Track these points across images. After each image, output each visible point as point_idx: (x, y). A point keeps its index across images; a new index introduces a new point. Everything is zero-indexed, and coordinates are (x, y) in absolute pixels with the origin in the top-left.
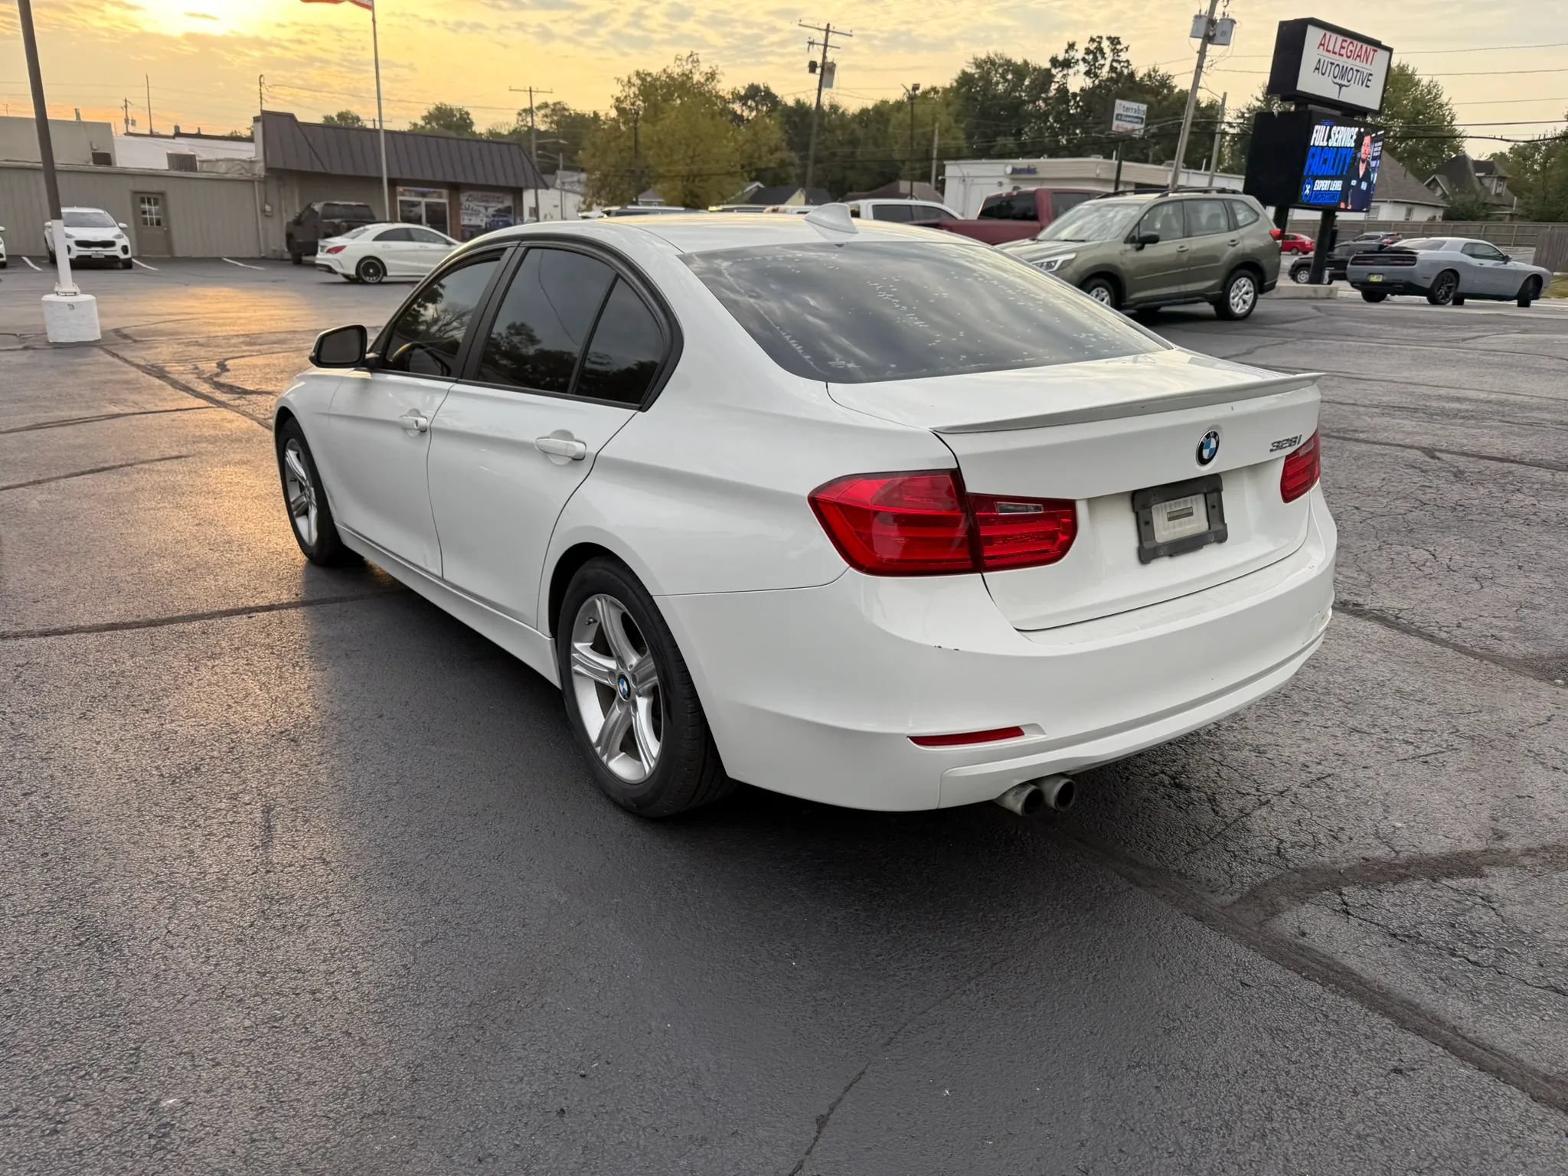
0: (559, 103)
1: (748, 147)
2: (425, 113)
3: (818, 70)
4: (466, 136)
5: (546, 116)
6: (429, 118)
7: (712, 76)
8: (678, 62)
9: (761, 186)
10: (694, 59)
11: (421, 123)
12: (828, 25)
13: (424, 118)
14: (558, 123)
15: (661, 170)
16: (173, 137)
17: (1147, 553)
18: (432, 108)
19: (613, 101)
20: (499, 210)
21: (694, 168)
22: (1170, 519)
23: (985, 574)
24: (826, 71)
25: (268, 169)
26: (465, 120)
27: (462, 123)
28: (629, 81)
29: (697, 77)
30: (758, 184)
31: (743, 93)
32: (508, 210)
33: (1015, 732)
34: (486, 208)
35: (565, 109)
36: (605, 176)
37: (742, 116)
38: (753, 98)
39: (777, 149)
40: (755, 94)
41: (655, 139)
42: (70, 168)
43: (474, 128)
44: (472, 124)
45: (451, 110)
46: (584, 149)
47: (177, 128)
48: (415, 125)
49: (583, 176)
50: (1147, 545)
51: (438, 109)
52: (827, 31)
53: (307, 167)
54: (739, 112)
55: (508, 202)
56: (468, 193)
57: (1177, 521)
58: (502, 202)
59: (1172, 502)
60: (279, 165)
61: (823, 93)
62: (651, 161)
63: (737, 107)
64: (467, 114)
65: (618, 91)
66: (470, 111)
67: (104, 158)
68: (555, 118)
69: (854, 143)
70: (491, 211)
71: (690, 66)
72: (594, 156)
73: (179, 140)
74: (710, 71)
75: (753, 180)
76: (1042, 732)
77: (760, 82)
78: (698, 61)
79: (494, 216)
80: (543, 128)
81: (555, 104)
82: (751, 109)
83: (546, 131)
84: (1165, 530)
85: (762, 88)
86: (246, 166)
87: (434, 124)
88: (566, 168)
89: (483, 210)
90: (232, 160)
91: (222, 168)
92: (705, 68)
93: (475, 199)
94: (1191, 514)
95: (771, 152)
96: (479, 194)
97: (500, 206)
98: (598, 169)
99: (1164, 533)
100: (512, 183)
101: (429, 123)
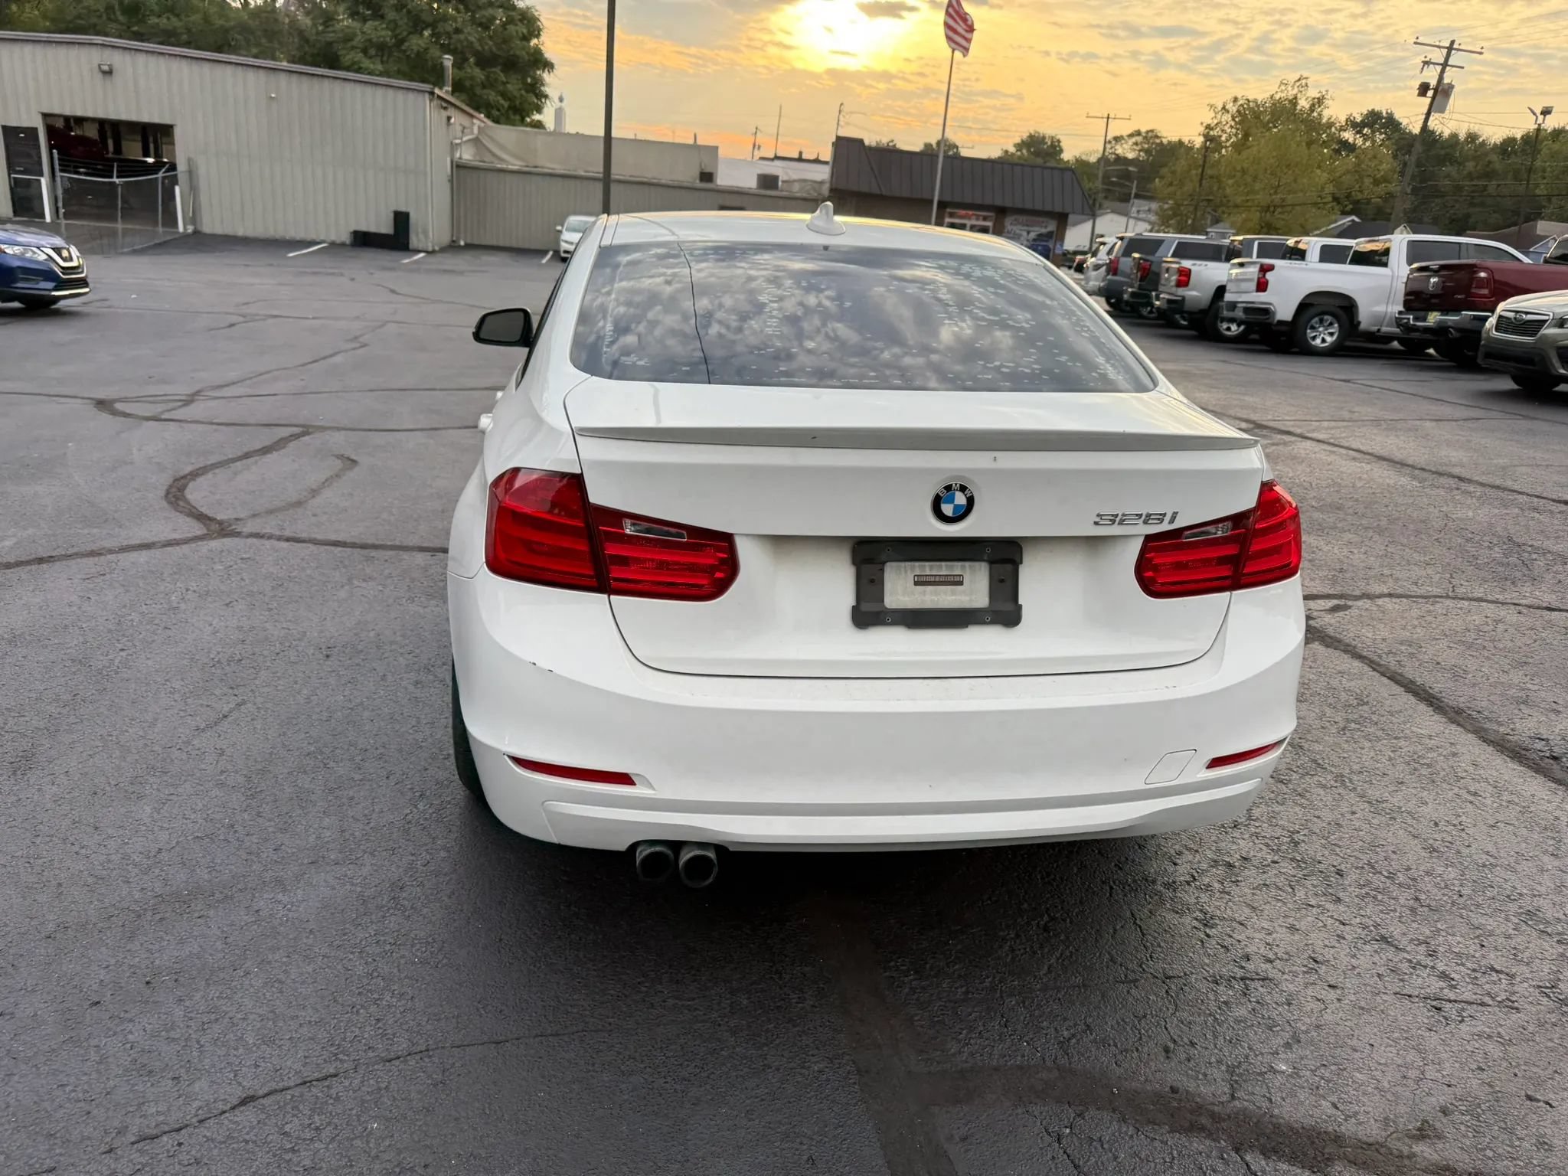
0: (1152, 131)
1: (1347, 179)
2: (1018, 140)
3: (1430, 93)
4: (1052, 164)
5: (1136, 144)
6: (1019, 146)
7: (1320, 101)
8: (1283, 87)
9: (1357, 220)
10: (1302, 83)
11: (1012, 150)
12: (1453, 42)
13: (1016, 145)
14: (1147, 152)
15: (1239, 200)
16: (772, 160)
17: (863, 617)
18: (1025, 136)
19: (1202, 129)
20: (1040, 235)
21: (1277, 198)
22: (916, 583)
23: (612, 597)
24: (1438, 94)
25: (832, 190)
26: (1055, 147)
27: (1052, 150)
28: (1224, 108)
29: (1303, 104)
30: (1354, 217)
31: (1359, 119)
32: (1050, 235)
33: (624, 779)
34: (1028, 233)
35: (1157, 137)
36: (1178, 205)
37: (1354, 144)
38: (1370, 125)
39: (1386, 180)
40: (1375, 121)
41: (1239, 168)
42: (676, 184)
43: (1062, 156)
44: (1061, 151)
45: (1044, 138)
46: (1162, 178)
47: (801, 153)
48: (1006, 152)
49: (1154, 206)
50: (866, 607)
51: (1031, 136)
52: (1450, 49)
53: (865, 189)
54: (1351, 140)
55: (1052, 226)
56: (1013, 218)
57: (930, 588)
58: (1046, 227)
59: (926, 564)
60: (842, 186)
61: (1431, 118)
62: (1228, 191)
63: (1348, 136)
64: (1059, 141)
65: (1208, 118)
66: (1061, 138)
67: (707, 177)
68: (1146, 146)
69: (1489, 174)
70: (1033, 235)
71: (1295, 91)
72: (1171, 184)
73: (777, 163)
74: (1318, 96)
75: (1345, 213)
76: (651, 787)
77: (1382, 106)
78: (1307, 85)
79: (1034, 240)
80: (1131, 156)
81: (1147, 132)
82: (1365, 138)
83: (1133, 160)
84: (903, 594)
85: (1384, 114)
86: (815, 185)
87: (1024, 151)
88: (1137, 196)
89: (1025, 234)
90: (805, 181)
91: (796, 187)
92: (1313, 93)
93: (1019, 223)
94: (961, 583)
95: (1376, 182)
96: (1022, 218)
97: (1044, 231)
98: (1170, 198)
99: (900, 598)
100: (1058, 209)
101: (1020, 150)
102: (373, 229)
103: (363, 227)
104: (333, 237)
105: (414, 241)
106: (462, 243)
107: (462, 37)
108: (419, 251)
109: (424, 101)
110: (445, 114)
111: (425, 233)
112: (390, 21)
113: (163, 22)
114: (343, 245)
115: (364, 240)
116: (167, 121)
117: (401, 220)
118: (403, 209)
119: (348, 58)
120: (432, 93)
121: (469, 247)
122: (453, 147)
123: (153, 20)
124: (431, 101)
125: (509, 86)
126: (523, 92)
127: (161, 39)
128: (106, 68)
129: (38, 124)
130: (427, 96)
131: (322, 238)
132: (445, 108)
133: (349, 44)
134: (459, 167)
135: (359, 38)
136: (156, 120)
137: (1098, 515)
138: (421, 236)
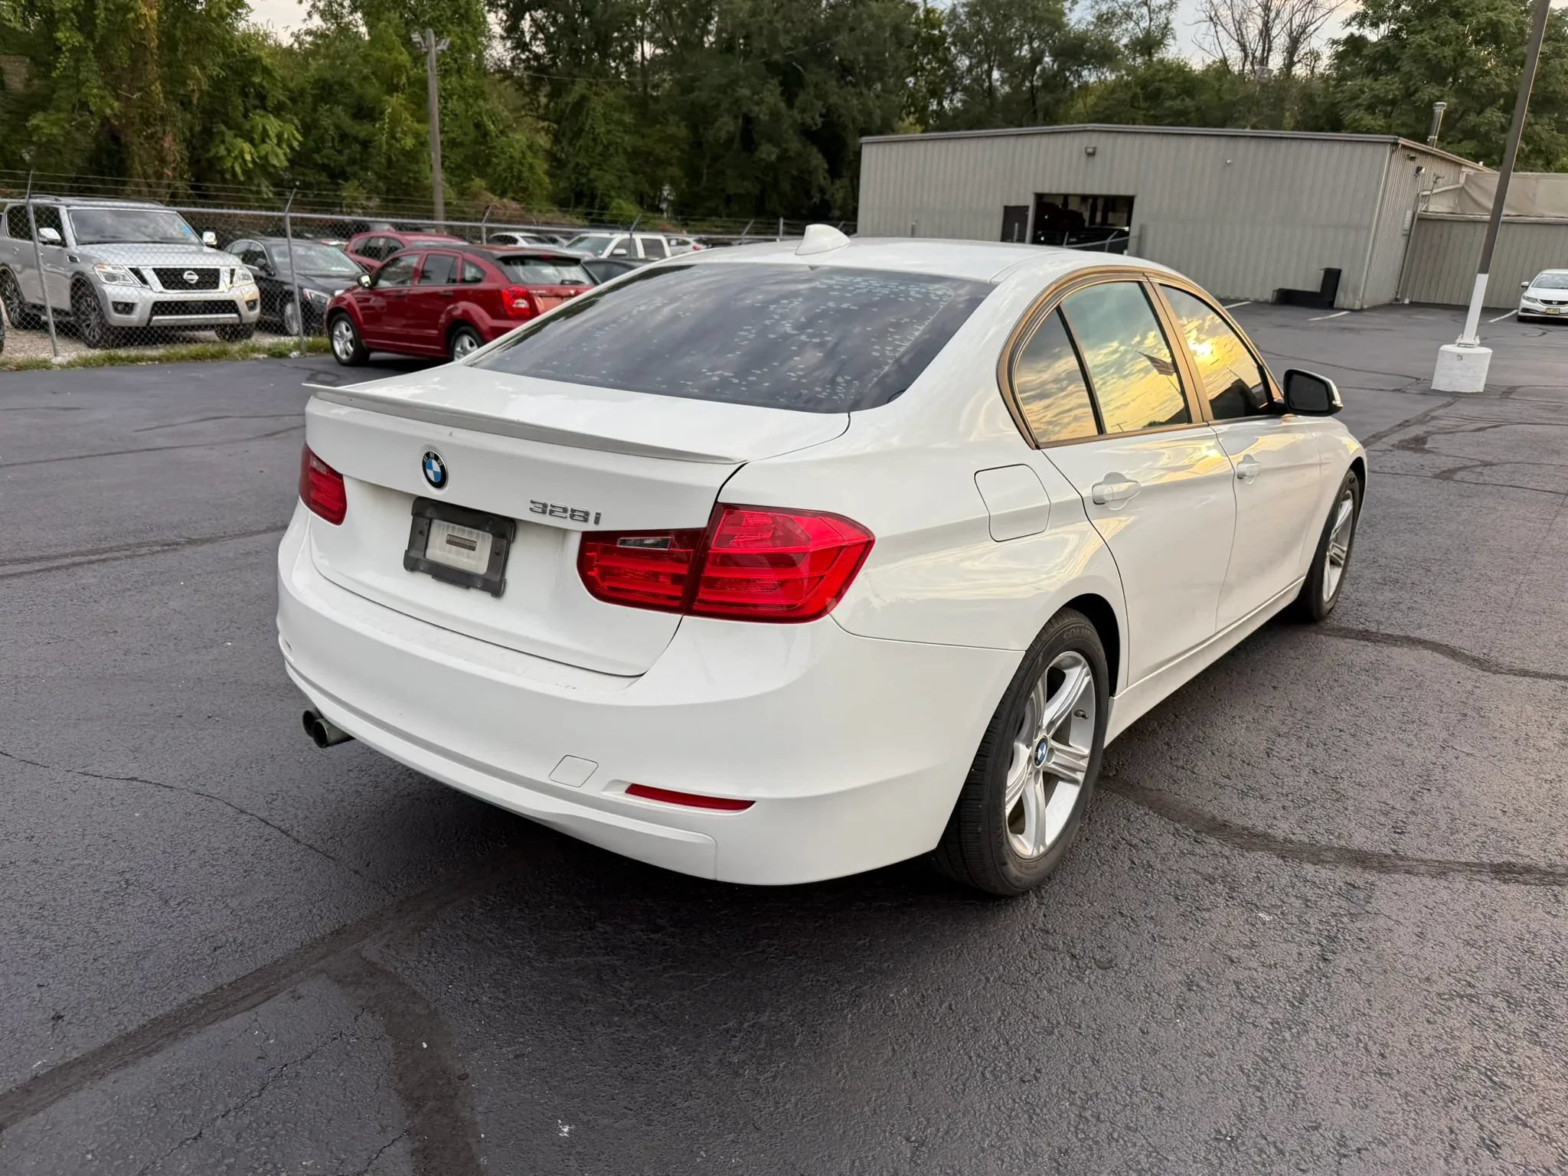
17: (412, 564)
22: (449, 542)
50: (413, 554)
57: (454, 548)
59: (457, 526)
84: (439, 550)
94: (473, 549)
99: (438, 552)
102: (1300, 287)
103: (1290, 285)
104: (1257, 296)
105: (1341, 299)
106: (1407, 301)
107: (1488, 79)
108: (1344, 310)
109: (1384, 154)
110: (1412, 166)
111: (1355, 292)
112: (1406, 74)
113: (1176, 104)
114: (1266, 302)
115: (1288, 298)
116: (1130, 193)
117: (1332, 277)
118: (1336, 266)
119: (1350, 115)
120: (1396, 144)
121: (1413, 304)
122: (1420, 198)
123: (1169, 103)
124: (1392, 152)
125: (1537, 128)
126: (1555, 132)
127: (1170, 120)
128: (1090, 150)
129: (1030, 202)
130: (1388, 148)
131: (1247, 296)
132: (1413, 159)
133: (1355, 103)
134: (1422, 221)
135: (1367, 95)
136: (1122, 192)
137: (532, 502)
138: (1350, 296)
